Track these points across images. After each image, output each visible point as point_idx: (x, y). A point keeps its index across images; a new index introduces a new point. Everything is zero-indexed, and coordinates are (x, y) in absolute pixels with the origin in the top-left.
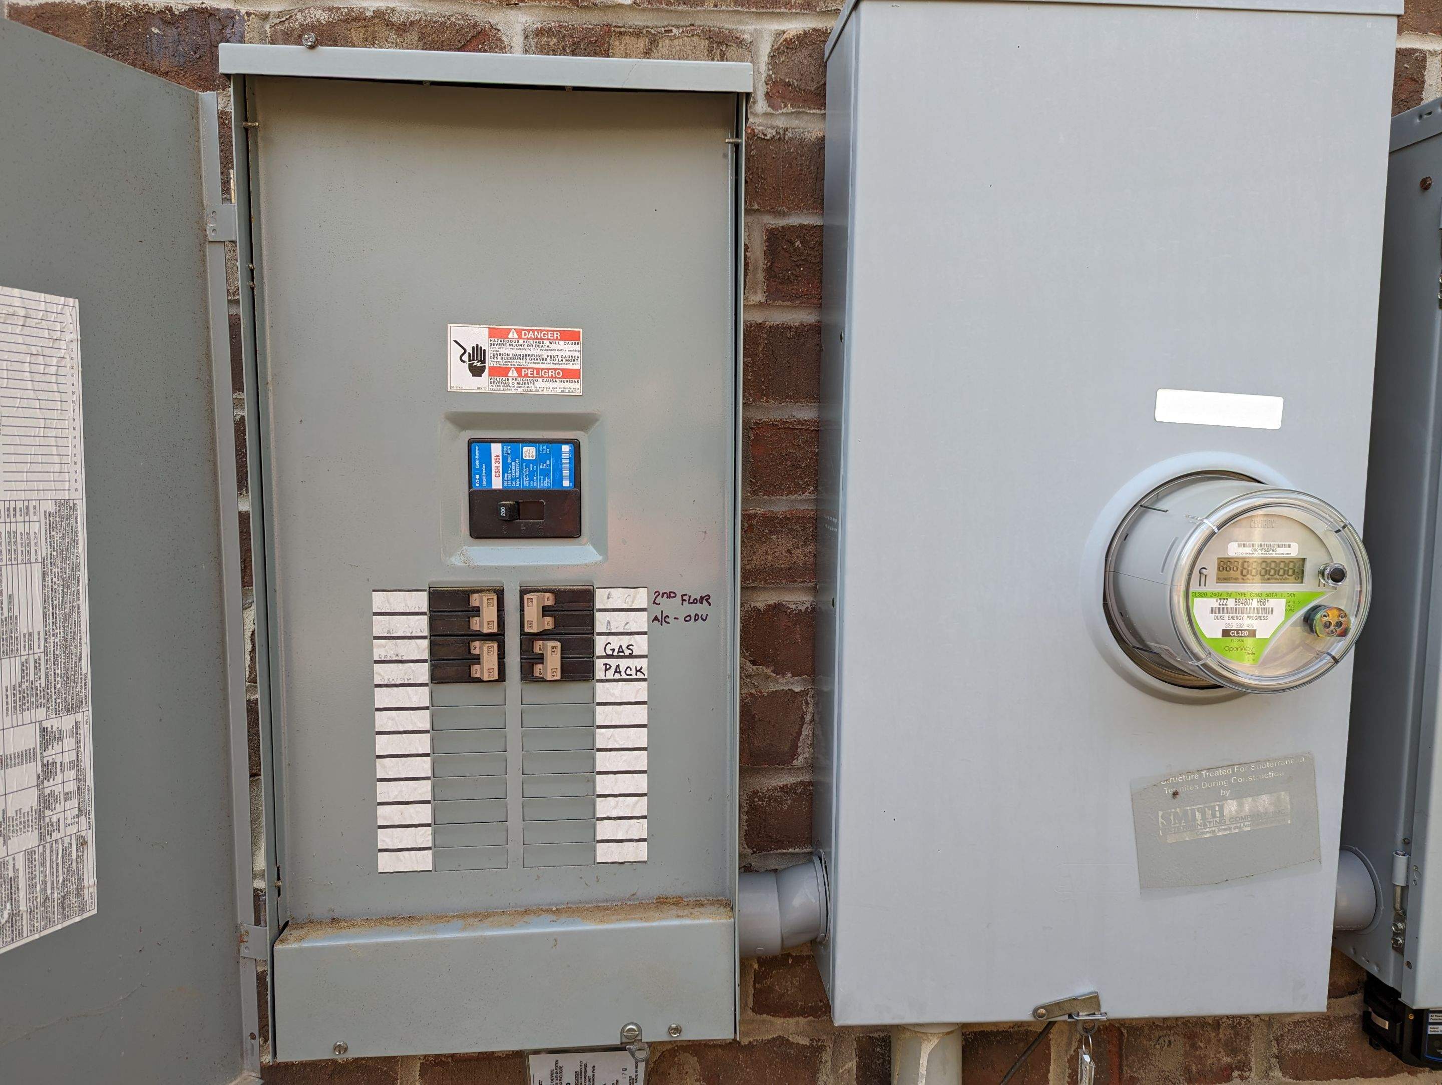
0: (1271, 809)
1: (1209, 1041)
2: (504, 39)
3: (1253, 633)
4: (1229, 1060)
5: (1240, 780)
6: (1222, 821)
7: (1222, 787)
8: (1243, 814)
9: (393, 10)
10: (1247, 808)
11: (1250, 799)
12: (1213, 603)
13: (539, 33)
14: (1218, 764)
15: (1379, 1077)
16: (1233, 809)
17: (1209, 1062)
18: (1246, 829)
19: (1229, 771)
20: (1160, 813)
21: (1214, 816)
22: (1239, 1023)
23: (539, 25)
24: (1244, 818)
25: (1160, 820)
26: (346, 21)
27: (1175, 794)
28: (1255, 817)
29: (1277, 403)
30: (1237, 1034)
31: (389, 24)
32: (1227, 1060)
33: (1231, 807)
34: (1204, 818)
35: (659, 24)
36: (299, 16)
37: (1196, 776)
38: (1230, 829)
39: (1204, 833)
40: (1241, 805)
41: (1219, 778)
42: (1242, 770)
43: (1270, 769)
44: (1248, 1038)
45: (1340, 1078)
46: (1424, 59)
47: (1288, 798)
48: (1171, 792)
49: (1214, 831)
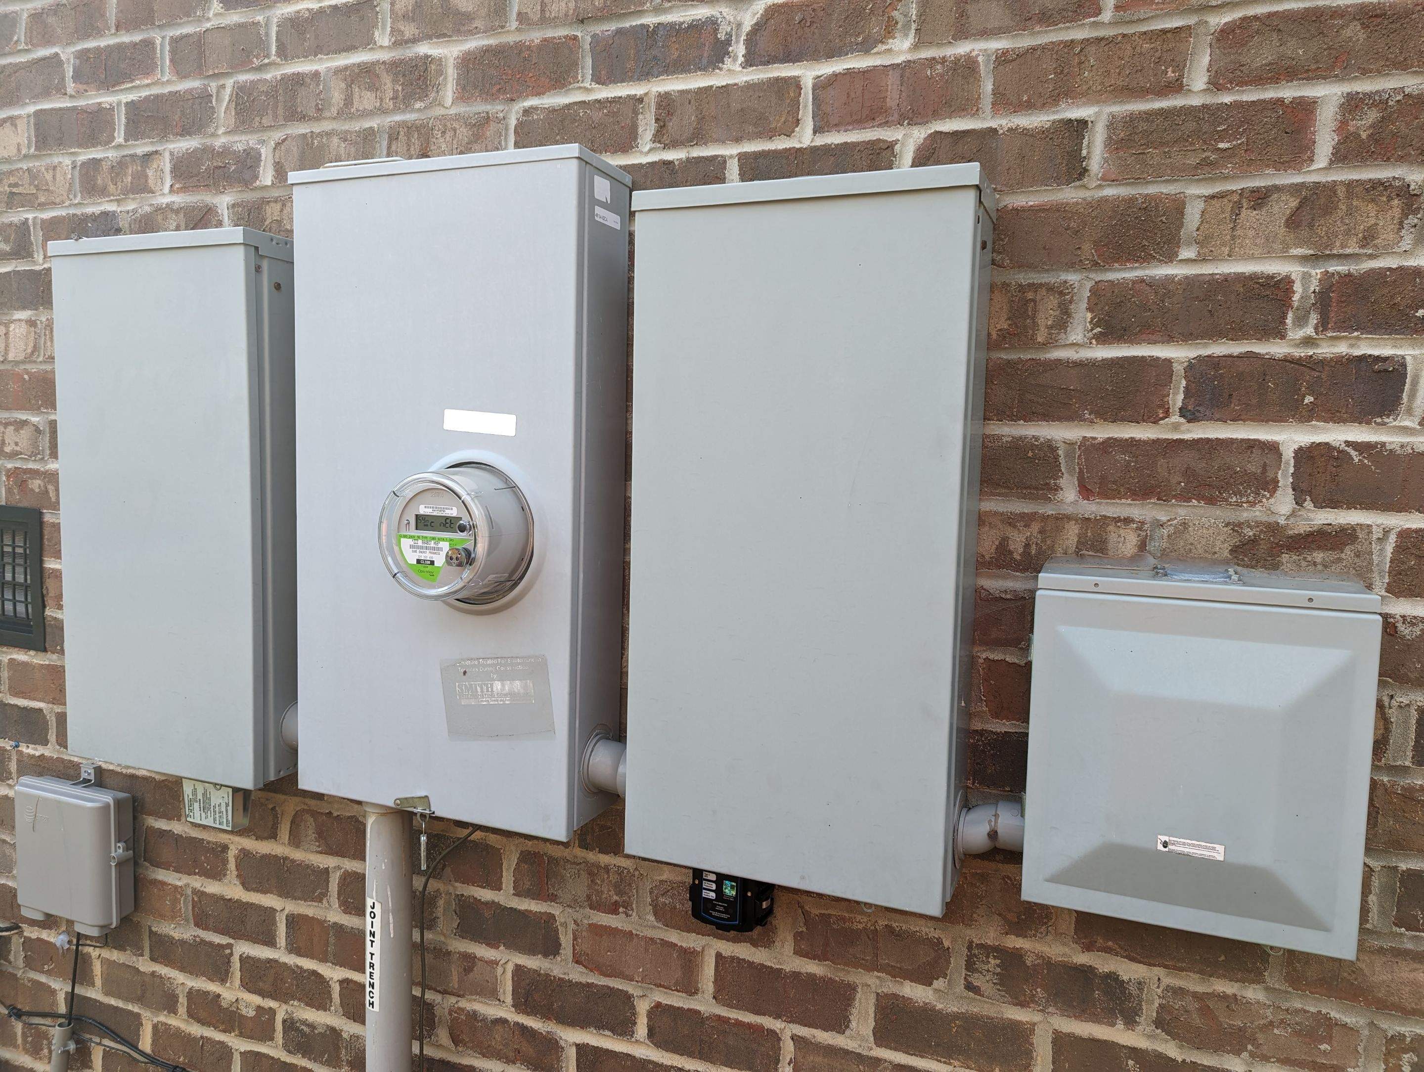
0: (522, 691)
1: (603, 881)
2: (219, 211)
3: (432, 563)
4: (617, 898)
5: (502, 669)
6: (492, 695)
7: (492, 672)
8: (504, 692)
9: (174, 202)
10: (507, 688)
11: (508, 682)
12: (410, 542)
13: (234, 206)
14: (488, 656)
15: (728, 941)
16: (499, 687)
17: (604, 896)
18: (507, 702)
19: (495, 661)
20: (457, 684)
21: (488, 691)
22: (622, 872)
23: (233, 202)
24: (506, 695)
25: (457, 688)
26: (156, 211)
27: (465, 673)
28: (512, 694)
29: (512, 419)
30: (621, 879)
31: (172, 210)
32: (615, 898)
33: (497, 686)
34: (482, 691)
35: (285, 194)
36: (140, 210)
37: (476, 662)
38: (497, 701)
39: (482, 701)
40: (503, 685)
41: (489, 665)
42: (503, 662)
43: (519, 664)
44: (630, 885)
45: (698, 934)
46: (725, 162)
47: (531, 685)
48: (463, 671)
49: (488, 701)
